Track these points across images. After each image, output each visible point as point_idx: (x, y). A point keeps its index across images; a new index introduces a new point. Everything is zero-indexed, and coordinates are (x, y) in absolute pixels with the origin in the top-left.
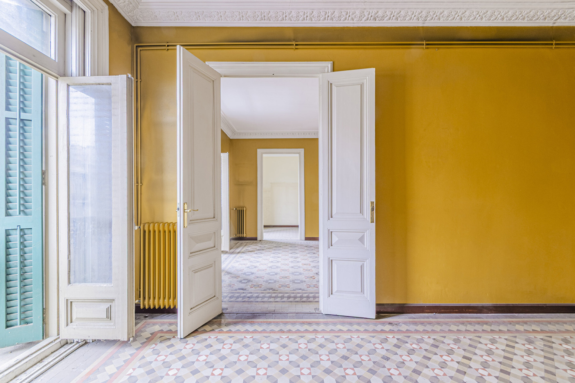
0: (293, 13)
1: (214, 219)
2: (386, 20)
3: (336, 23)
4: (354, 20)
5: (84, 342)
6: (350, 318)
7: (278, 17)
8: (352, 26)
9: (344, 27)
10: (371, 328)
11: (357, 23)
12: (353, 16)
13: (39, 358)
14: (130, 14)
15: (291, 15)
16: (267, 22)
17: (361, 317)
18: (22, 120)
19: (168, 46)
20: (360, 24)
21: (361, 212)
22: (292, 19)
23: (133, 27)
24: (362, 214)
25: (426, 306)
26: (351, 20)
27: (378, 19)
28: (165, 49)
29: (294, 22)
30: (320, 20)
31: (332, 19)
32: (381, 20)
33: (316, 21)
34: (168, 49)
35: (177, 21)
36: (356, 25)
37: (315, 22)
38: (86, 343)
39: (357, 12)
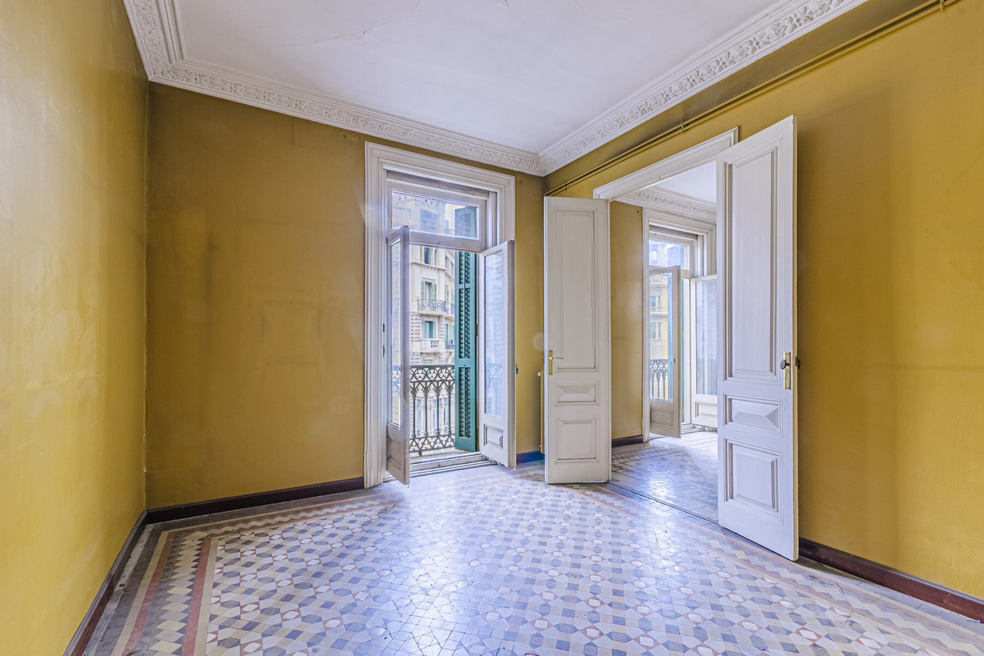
0: (673, 88)
1: (594, 370)
2: (835, 7)
3: (742, 63)
4: (772, 42)
5: (495, 463)
6: (754, 545)
7: (659, 101)
8: (772, 51)
9: (758, 60)
10: (785, 573)
11: (777, 43)
12: (765, 39)
13: (467, 461)
14: (537, 169)
15: (673, 91)
16: (650, 112)
17: (771, 549)
18: (466, 289)
19: (566, 185)
20: (784, 42)
21: (771, 370)
22: (678, 94)
23: (544, 177)
24: (773, 374)
25: (951, 594)
26: (764, 46)
27: (817, 15)
28: (564, 190)
29: (681, 95)
30: (715, 73)
31: (732, 62)
32: (823, 12)
33: (709, 78)
34: (566, 189)
35: (571, 156)
36: (778, 47)
37: (709, 80)
38: (497, 464)
39: (766, 31)
